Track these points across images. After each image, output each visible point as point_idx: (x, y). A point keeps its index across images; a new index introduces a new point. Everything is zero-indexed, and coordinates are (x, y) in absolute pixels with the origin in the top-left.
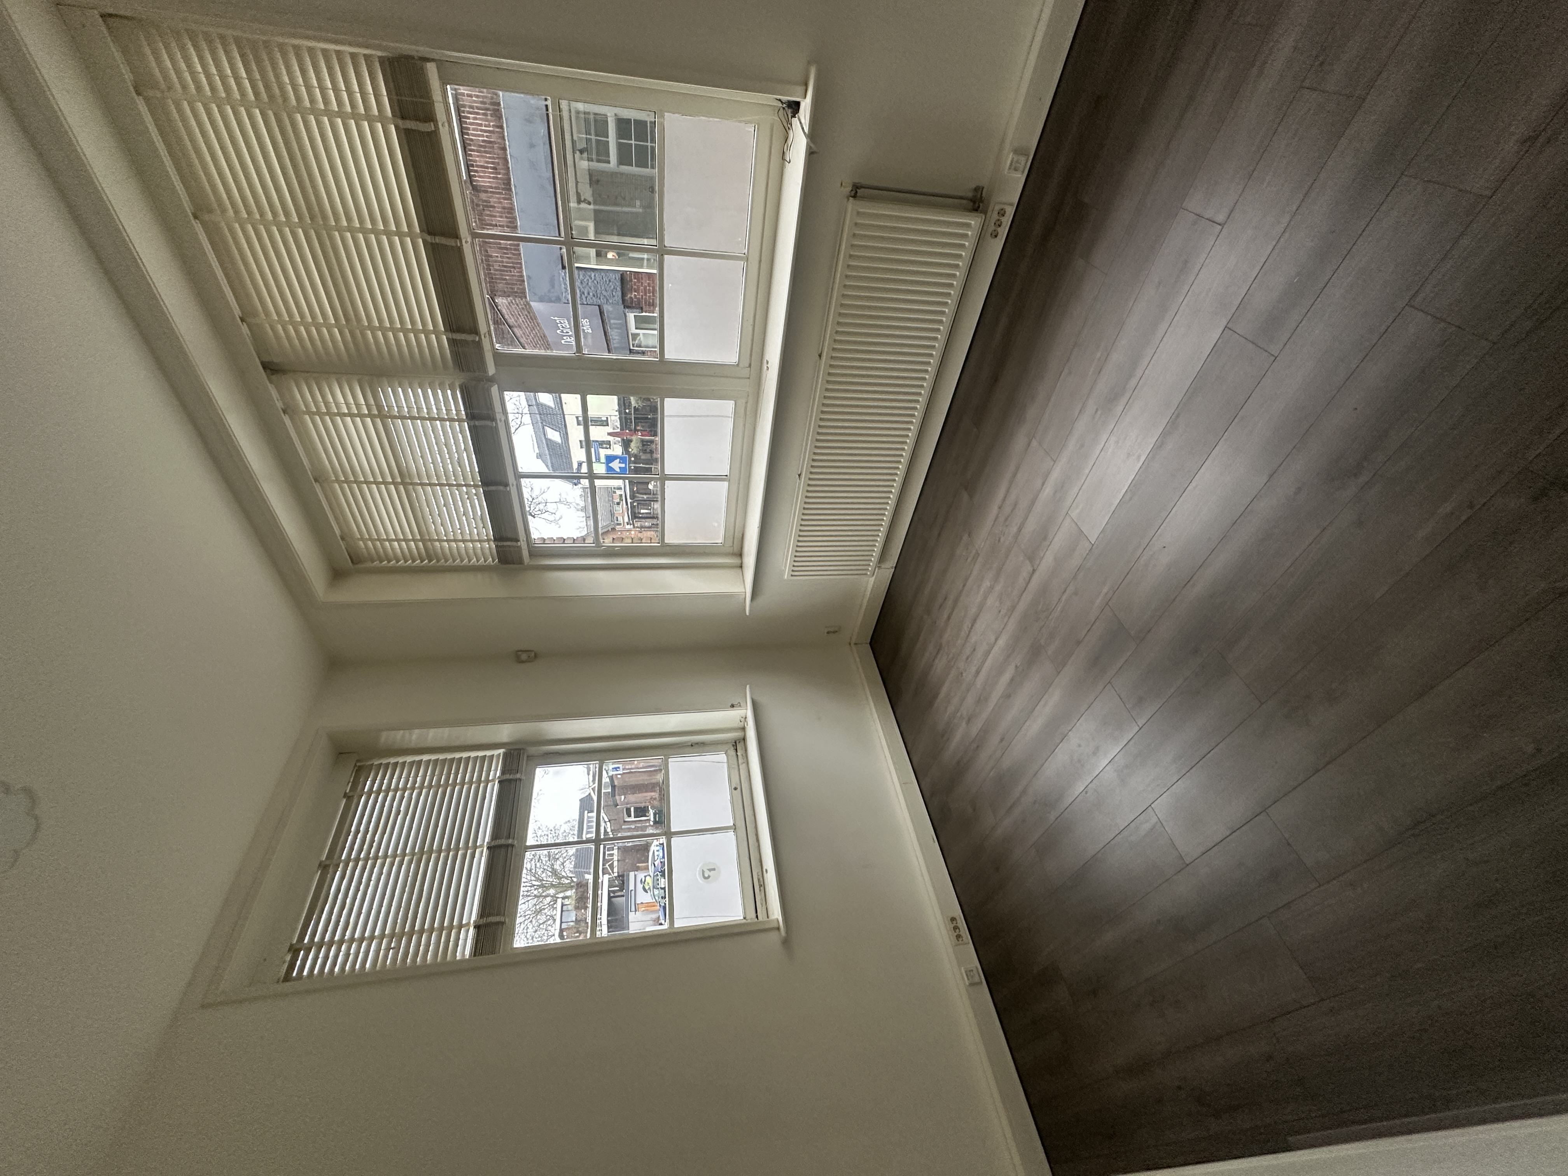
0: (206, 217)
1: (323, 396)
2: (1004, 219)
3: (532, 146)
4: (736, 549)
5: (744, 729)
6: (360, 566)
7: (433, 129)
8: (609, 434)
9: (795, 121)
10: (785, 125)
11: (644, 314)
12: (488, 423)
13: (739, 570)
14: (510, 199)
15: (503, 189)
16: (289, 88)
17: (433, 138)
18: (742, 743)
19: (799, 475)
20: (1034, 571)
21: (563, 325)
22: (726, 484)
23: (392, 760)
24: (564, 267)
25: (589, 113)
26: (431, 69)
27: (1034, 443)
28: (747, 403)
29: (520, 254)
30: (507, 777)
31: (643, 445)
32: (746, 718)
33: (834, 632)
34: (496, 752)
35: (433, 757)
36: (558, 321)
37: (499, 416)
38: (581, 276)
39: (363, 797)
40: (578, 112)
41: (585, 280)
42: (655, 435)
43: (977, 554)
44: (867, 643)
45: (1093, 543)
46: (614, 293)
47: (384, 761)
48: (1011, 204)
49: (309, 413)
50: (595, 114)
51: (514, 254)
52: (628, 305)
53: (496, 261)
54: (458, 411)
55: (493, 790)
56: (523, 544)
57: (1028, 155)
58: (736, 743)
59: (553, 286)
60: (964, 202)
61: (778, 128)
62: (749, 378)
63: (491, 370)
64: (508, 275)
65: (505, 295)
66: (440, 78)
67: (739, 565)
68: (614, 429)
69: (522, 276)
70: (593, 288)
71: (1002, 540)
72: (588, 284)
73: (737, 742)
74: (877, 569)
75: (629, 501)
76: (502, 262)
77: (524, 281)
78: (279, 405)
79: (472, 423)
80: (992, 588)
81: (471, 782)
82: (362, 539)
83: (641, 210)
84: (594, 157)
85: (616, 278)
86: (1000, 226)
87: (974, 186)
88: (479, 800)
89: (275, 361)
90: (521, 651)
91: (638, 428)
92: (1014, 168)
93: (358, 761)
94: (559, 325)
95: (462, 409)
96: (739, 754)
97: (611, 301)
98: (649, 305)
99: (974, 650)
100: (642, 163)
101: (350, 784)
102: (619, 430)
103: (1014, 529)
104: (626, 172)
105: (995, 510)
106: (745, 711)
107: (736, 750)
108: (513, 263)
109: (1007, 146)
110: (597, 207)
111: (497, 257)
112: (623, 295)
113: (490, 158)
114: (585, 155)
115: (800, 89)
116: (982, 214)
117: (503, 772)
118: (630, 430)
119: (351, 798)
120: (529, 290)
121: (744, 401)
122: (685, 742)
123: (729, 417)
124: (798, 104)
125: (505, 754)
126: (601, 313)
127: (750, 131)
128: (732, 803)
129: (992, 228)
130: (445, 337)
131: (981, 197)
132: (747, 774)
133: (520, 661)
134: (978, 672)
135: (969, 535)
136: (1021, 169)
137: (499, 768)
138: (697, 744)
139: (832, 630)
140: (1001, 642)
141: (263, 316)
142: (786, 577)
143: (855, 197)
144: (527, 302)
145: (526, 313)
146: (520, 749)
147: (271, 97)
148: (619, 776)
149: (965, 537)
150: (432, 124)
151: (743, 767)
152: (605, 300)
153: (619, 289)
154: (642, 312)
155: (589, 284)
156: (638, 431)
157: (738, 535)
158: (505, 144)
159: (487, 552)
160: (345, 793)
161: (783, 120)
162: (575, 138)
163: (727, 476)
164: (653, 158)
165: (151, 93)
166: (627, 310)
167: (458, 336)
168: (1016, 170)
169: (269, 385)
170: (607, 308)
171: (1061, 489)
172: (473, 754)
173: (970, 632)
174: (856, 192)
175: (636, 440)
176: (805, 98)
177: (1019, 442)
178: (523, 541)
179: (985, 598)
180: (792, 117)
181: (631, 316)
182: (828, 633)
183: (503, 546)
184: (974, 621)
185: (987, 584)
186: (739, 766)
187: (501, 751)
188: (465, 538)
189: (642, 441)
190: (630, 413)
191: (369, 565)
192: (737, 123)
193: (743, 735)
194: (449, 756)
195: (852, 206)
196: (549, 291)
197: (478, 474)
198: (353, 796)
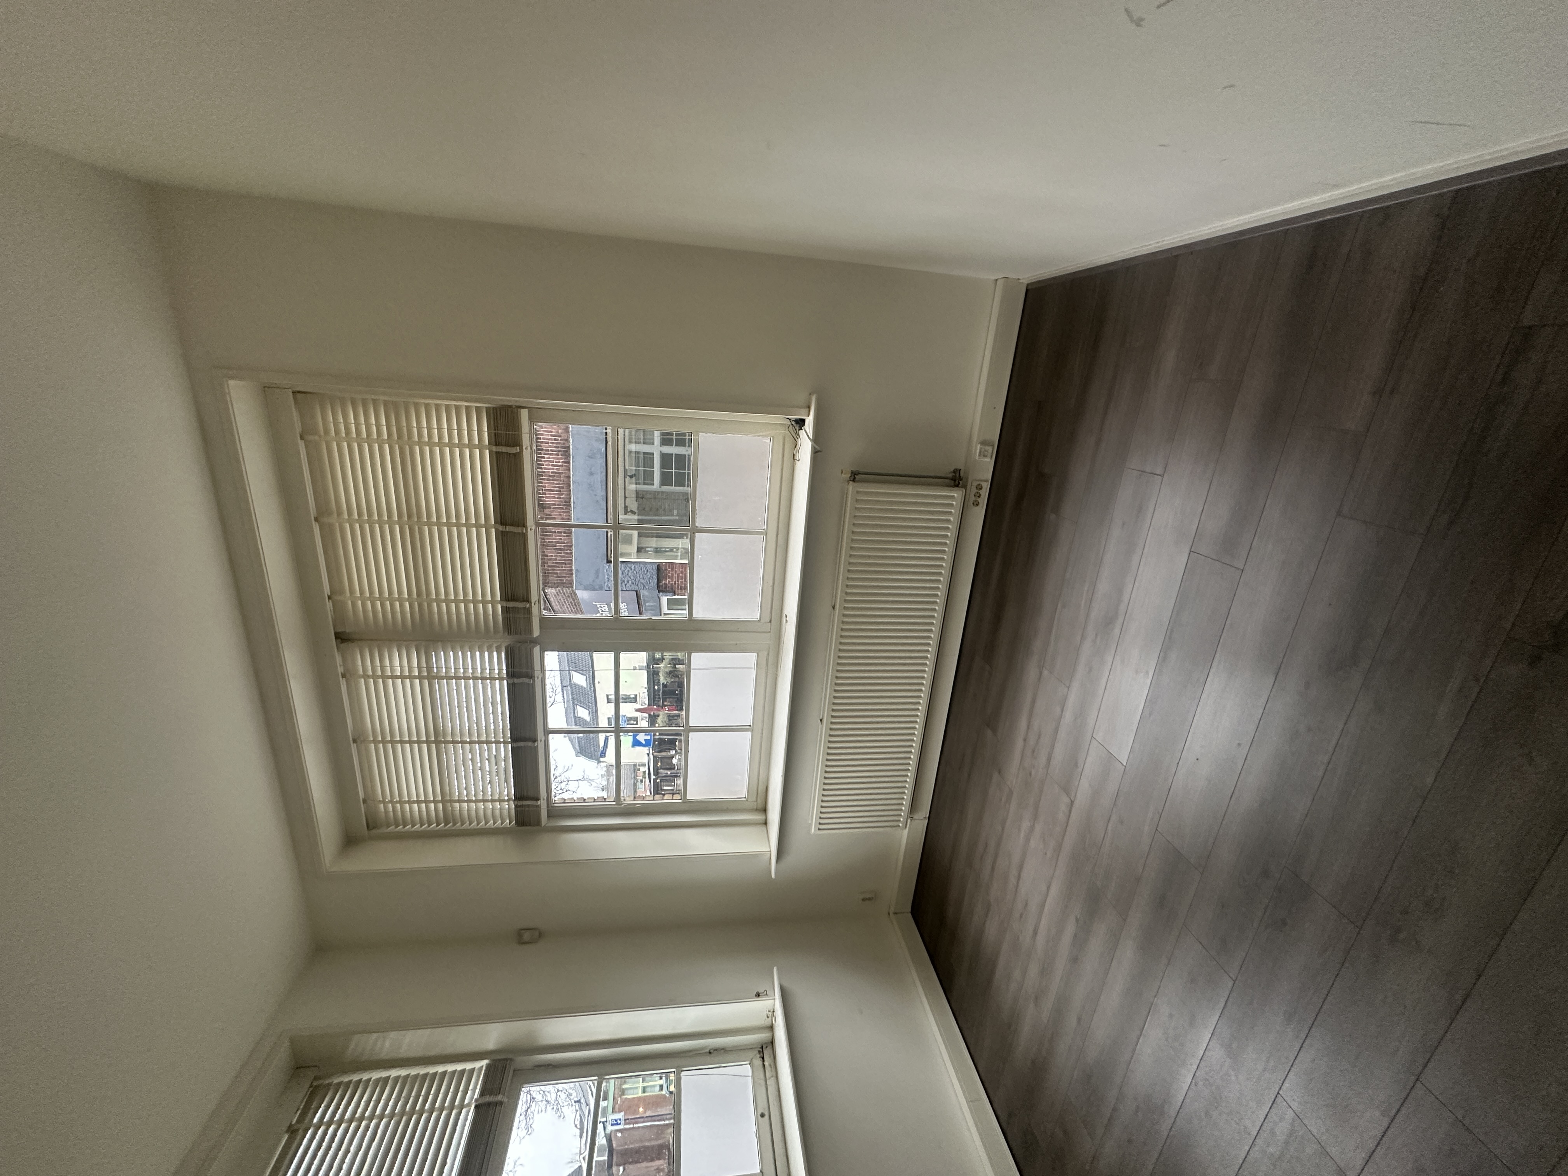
0: (325, 520)
1: (381, 661)
2: (982, 492)
3: (591, 474)
4: (760, 806)
5: (771, 1028)
6: (374, 831)
7: (518, 451)
8: (638, 710)
9: (802, 433)
10: (794, 435)
11: (676, 597)
12: (526, 680)
13: (764, 828)
14: (569, 512)
15: (564, 505)
16: (415, 430)
17: (517, 458)
18: (769, 1048)
19: (821, 720)
20: (1072, 802)
21: (603, 609)
22: (749, 734)
23: (355, 1077)
24: (609, 562)
25: (639, 453)
26: (524, 414)
27: (1045, 673)
28: (768, 654)
29: (572, 553)
30: (488, 1099)
31: (670, 720)
32: (774, 1011)
33: (869, 899)
34: (478, 1065)
35: (403, 1072)
36: (598, 606)
37: (537, 673)
38: (623, 568)
39: (310, 1132)
40: (630, 452)
41: (626, 571)
42: (682, 709)
43: (1011, 793)
44: (907, 913)
45: (1125, 764)
46: (651, 581)
47: (346, 1079)
48: (986, 481)
49: (366, 677)
50: (644, 453)
51: (567, 553)
52: (661, 589)
53: (551, 560)
54: (500, 670)
55: (468, 1116)
56: (543, 803)
57: (993, 446)
58: (762, 1048)
59: (597, 577)
60: (947, 481)
61: (789, 441)
62: (770, 632)
63: (536, 633)
64: (559, 570)
65: (555, 585)
66: (530, 418)
67: (764, 822)
68: (642, 705)
69: (571, 570)
70: (632, 578)
71: (1033, 773)
72: (628, 574)
73: (764, 1047)
74: (909, 821)
75: (653, 777)
76: (556, 559)
77: (572, 574)
78: (340, 670)
79: (511, 681)
80: (1032, 829)
81: (442, 1109)
82: (384, 802)
83: (677, 518)
84: (641, 481)
85: (653, 569)
86: (979, 497)
87: (952, 470)
88: (448, 1131)
89: (347, 631)
90: (524, 929)
91: (665, 703)
92: (982, 454)
93: (316, 1078)
94: (599, 609)
95: (504, 668)
96: (766, 1063)
97: (647, 587)
98: (681, 589)
99: (1027, 904)
100: (680, 483)
101: (299, 1112)
102: (646, 706)
103: (1043, 759)
104: (667, 491)
105: (1019, 743)
106: (773, 1001)
107: (763, 1058)
108: (565, 560)
109: (975, 438)
110: (640, 517)
111: (552, 556)
112: (659, 581)
113: (556, 484)
114: (634, 480)
115: (804, 411)
116: (961, 489)
117: (482, 1094)
118: (658, 706)
119: (295, 1133)
120: (576, 581)
121: (766, 653)
122: (702, 1049)
123: (751, 668)
124: (803, 421)
125: (488, 1067)
126: (638, 597)
127: (766, 442)
128: (759, 1137)
129: (973, 498)
130: (500, 606)
131: (960, 476)
132: (777, 1093)
133: (521, 942)
134: (1035, 932)
135: (999, 772)
136: (989, 455)
137: (478, 1087)
138: (716, 1050)
139: (868, 896)
140: (1054, 891)
141: (348, 594)
142: (813, 831)
143: (854, 480)
144: (573, 590)
145: (571, 600)
146: (506, 1060)
147: (400, 436)
148: (619, 1135)
149: (996, 775)
150: (518, 448)
151: (771, 1082)
152: (642, 586)
153: (655, 577)
154: (674, 595)
155: (630, 574)
156: (665, 706)
157: (762, 788)
158: (569, 473)
159: (506, 812)
160: (291, 1125)
161: (792, 432)
162: (627, 467)
163: (750, 726)
164: (689, 480)
165: (311, 438)
166: (661, 594)
167: (511, 604)
168: (985, 456)
169: (336, 654)
170: (644, 593)
171: (1081, 715)
172: (450, 1068)
173: (1018, 883)
174: (854, 477)
175: (663, 715)
176: (809, 416)
177: (1031, 672)
178: (544, 799)
179: (1028, 839)
180: (799, 430)
181: (664, 600)
182: (863, 900)
183: (523, 805)
184: (1021, 867)
185: (1026, 824)
186: (766, 1081)
187: (484, 1063)
188: (486, 798)
189: (669, 716)
190: (659, 690)
191: (385, 830)
192: (757, 437)
193: (771, 1036)
194: (422, 1071)
195: (851, 487)
196: (594, 581)
197: (509, 731)
198: (298, 1130)
